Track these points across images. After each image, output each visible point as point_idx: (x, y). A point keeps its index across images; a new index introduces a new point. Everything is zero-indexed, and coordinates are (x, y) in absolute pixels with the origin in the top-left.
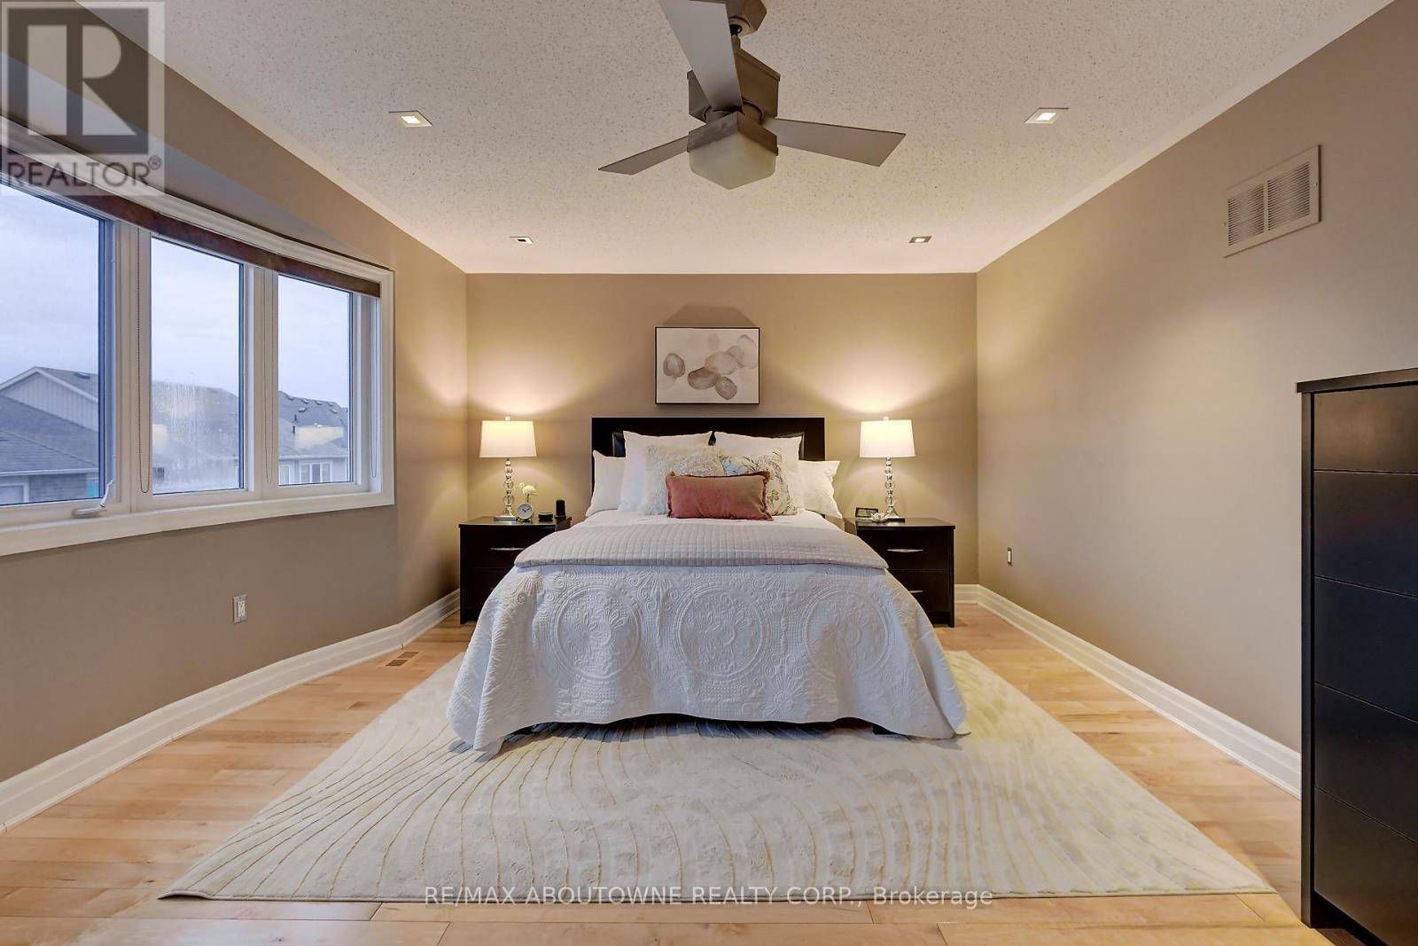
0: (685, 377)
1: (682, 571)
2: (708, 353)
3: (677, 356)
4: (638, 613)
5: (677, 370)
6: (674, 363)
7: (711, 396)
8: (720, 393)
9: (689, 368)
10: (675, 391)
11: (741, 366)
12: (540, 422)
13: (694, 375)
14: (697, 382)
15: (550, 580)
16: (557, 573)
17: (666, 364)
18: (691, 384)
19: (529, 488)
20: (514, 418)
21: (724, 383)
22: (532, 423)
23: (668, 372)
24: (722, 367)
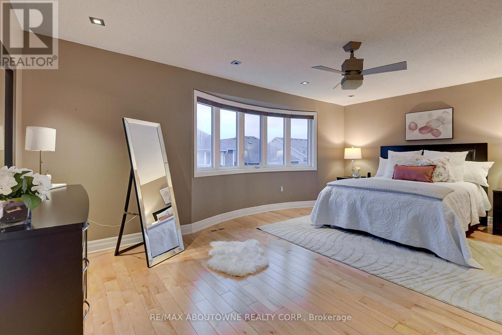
0: (418, 130)
1: (368, 191)
2: (428, 120)
3: (414, 123)
4: (355, 201)
5: (414, 128)
6: (413, 125)
7: (429, 136)
8: (433, 135)
9: (419, 127)
10: (413, 136)
11: (443, 124)
12: (363, 148)
13: (421, 129)
14: (423, 131)
15: (334, 190)
16: (336, 188)
17: (409, 126)
18: (420, 132)
19: (359, 168)
20: (355, 147)
21: (435, 131)
22: (360, 148)
23: (410, 128)
24: (434, 125)
